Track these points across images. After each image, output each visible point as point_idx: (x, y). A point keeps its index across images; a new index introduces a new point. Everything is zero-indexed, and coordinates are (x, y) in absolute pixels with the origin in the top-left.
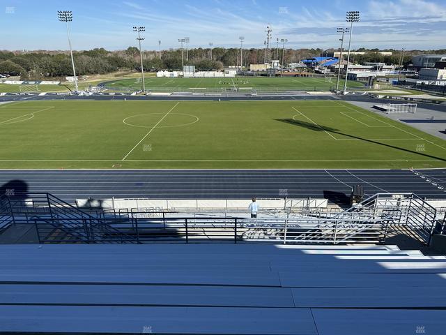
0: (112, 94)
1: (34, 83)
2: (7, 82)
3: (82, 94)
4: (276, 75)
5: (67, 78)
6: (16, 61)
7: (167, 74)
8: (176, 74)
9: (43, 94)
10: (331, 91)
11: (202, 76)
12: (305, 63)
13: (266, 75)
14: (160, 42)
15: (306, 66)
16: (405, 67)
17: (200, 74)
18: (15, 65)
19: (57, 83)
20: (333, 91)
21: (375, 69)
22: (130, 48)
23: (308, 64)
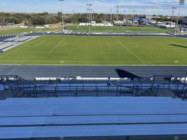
0: (79, 33)
1: (33, 27)
2: (20, 27)
3: (66, 33)
4: (130, 26)
5: (45, 25)
6: (17, 17)
7: (84, 24)
8: (88, 24)
9: (49, 32)
10: (166, 33)
11: (99, 25)
12: (138, 21)
13: (125, 25)
14: (73, 10)
15: (138, 22)
16: (179, 24)
17: (98, 25)
18: (17, 19)
19: (44, 27)
20: (167, 33)
21: (167, 24)
22: (59, 13)
23: (139, 21)
